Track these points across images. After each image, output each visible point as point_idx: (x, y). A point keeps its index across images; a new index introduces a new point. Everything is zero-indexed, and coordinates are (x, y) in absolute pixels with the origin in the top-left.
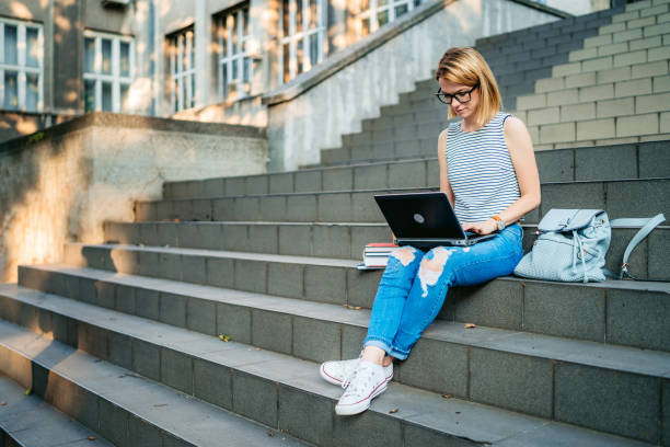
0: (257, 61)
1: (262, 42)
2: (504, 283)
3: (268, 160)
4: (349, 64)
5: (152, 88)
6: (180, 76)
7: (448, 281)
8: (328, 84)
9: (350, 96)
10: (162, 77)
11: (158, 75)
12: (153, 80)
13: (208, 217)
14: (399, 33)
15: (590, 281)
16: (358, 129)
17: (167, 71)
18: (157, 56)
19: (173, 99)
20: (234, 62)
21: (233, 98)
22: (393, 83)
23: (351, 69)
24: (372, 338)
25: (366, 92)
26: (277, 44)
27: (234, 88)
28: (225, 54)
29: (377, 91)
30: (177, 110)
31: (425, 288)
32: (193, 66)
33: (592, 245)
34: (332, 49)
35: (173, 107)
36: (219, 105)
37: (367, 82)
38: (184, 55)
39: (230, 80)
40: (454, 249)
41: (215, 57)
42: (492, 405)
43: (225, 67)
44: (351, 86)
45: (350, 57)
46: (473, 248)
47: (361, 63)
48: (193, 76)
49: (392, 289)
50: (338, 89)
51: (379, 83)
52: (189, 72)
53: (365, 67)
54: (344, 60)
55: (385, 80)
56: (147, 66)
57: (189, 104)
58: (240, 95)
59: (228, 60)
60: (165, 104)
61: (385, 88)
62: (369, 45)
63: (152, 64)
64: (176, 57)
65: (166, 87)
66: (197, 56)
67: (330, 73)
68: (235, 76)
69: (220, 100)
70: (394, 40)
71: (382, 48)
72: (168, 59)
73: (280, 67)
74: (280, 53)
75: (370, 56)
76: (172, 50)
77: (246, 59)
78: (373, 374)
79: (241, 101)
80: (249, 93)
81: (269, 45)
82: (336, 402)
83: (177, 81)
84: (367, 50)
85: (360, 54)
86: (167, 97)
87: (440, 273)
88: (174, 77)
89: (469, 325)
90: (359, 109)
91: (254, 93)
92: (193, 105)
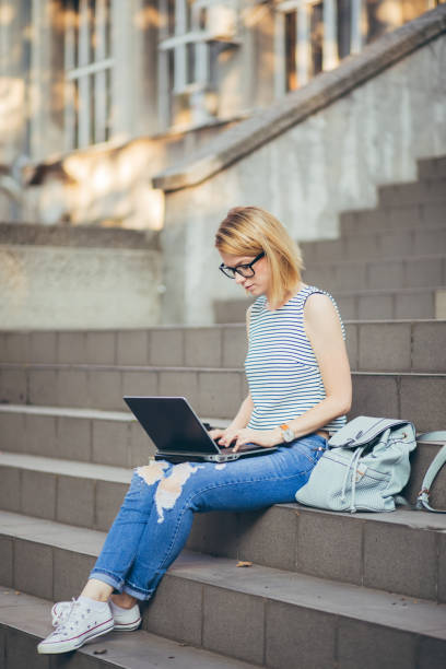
0: (232, 47)
1: (239, 11)
2: (283, 510)
3: (161, 289)
4: (314, 112)
5: (27, 97)
6: (83, 72)
7: (189, 505)
8: (272, 151)
9: (317, 170)
10: (47, 75)
11: (39, 72)
12: (28, 82)
13: (22, 397)
14: (420, 46)
15: (359, 511)
16: (332, 232)
17: (58, 63)
18: (37, 33)
19: (69, 121)
20: (190, 47)
21: (185, 123)
22: (406, 142)
23: (318, 121)
24: (96, 570)
25: (349, 161)
26: (273, 12)
27: (185, 103)
28: (171, 30)
29: (372, 159)
30: (76, 144)
31: (160, 512)
32: (108, 52)
33: (374, 467)
34: (376, 27)
35: (68, 137)
36: (156, 138)
37: (351, 141)
38: (92, 30)
39: (181, 86)
40: (202, 466)
41: (152, 35)
42: (220, 653)
43: (171, 54)
44: (318, 151)
45: (315, 98)
46: (231, 465)
47: (339, 108)
48: (108, 72)
49: (132, 513)
50: (292, 157)
51: (377, 143)
52: (100, 66)
53: (347, 114)
54: (304, 106)
55: (389, 136)
56: (17, 52)
57: (100, 133)
58: (197, 118)
59: (177, 42)
60: (52, 132)
61: (389, 151)
62: (354, 74)
63: (27, 47)
64: (76, 32)
65: (53, 96)
66: (117, 33)
67: (275, 130)
68: (191, 79)
69: (159, 125)
70: (408, 60)
71: (382, 77)
72: (58, 37)
73: (278, 61)
74: (279, 30)
75: (358, 94)
76: (69, 18)
77: (211, 43)
78: (89, 611)
79: (200, 131)
80: (215, 114)
81: (255, 16)
82: (40, 640)
83: (76, 82)
84: (350, 84)
85: (337, 92)
86: (57, 116)
87: (179, 494)
88: (71, 74)
89: (241, 563)
90: (333, 192)
91: (225, 115)
92: (107, 134)
